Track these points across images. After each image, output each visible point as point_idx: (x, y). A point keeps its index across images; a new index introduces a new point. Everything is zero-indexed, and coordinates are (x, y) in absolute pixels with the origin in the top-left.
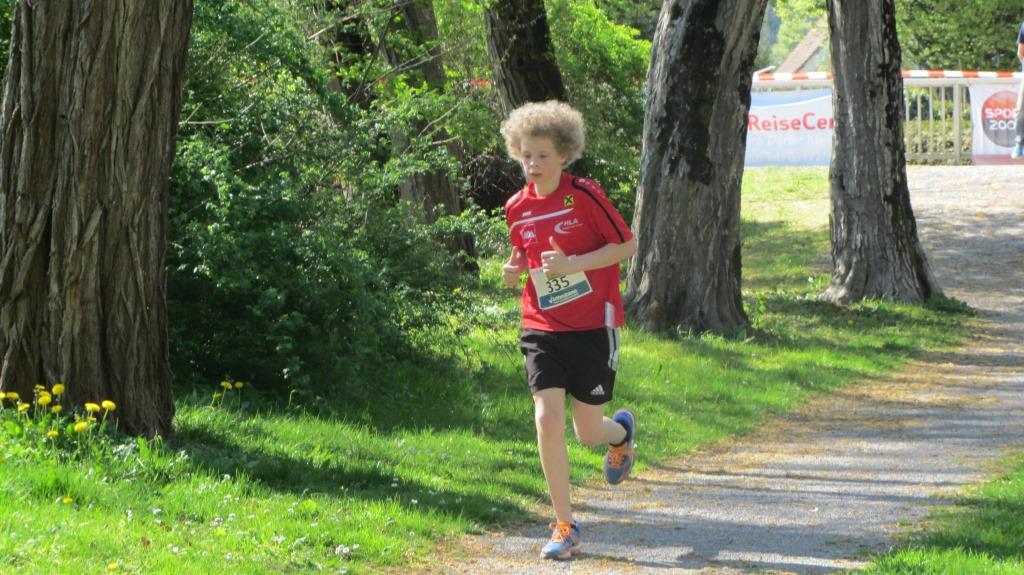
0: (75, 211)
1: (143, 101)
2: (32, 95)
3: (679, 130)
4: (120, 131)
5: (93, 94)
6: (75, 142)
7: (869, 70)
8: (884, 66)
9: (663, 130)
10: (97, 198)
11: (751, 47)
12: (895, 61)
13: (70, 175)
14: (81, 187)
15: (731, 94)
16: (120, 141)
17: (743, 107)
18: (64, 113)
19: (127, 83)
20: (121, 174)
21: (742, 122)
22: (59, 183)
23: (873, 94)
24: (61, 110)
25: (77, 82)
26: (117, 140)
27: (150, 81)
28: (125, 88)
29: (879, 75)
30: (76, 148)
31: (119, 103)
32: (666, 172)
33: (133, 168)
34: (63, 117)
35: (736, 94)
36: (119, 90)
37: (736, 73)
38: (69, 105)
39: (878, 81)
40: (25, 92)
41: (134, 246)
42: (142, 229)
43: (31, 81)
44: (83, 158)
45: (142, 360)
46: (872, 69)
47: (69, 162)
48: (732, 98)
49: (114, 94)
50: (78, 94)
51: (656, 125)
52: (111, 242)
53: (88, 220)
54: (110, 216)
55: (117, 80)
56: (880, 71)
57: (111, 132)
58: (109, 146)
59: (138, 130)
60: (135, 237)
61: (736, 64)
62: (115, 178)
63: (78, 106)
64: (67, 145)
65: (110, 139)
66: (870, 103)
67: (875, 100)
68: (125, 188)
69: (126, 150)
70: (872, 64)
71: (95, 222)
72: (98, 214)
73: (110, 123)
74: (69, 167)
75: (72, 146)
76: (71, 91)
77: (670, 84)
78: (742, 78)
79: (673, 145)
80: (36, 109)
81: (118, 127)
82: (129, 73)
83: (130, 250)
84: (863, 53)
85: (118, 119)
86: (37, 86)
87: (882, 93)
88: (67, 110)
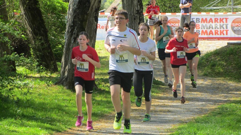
3: (77, 29)
7: (133, 12)
8: (138, 11)
9: (72, 29)
11: (98, 5)
12: (141, 9)
15: (92, 19)
17: (96, 23)
21: (95, 27)
23: (135, 19)
29: (136, 13)
32: (73, 42)
35: (94, 19)
37: (94, 12)
39: (136, 15)
46: (134, 11)
48: (93, 20)
51: (70, 28)
56: (137, 12)
61: (94, 10)
66: (134, 22)
67: (135, 21)
70: (134, 10)
77: (74, 15)
78: (96, 14)
79: (75, 33)
84: (132, 7)
87: (137, 19)
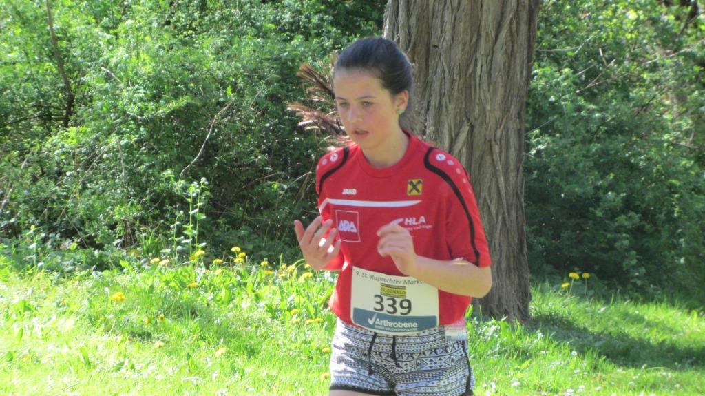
0: (446, 126)
1: (504, 32)
2: (409, 28)
4: (484, 58)
5: (461, 27)
6: (446, 69)
10: (465, 116)
13: (441, 96)
14: (451, 106)
16: (485, 68)
18: (436, 44)
19: (490, 17)
20: (485, 96)
22: (433, 103)
24: (434, 41)
25: (448, 17)
26: (482, 66)
27: (509, 16)
28: (488, 21)
30: (447, 74)
31: (483, 34)
33: (495, 91)
34: (436, 47)
36: (483, 24)
38: (441, 36)
40: (403, 25)
41: (496, 156)
42: (503, 142)
43: (408, 16)
44: (453, 81)
45: (504, 254)
47: (441, 85)
49: (479, 26)
50: (448, 27)
52: (477, 153)
53: (457, 135)
54: (476, 131)
55: (482, 16)
57: (476, 60)
58: (475, 71)
59: (500, 57)
60: (496, 149)
62: (480, 99)
63: (448, 37)
64: (439, 71)
65: (476, 65)
68: (488, 107)
69: (490, 75)
71: (463, 136)
72: (466, 129)
73: (475, 51)
74: (441, 90)
75: (444, 71)
76: (442, 26)
80: (412, 40)
81: (482, 55)
82: (492, 9)
83: (493, 160)
85: (483, 48)
86: (413, 21)
88: (439, 41)
